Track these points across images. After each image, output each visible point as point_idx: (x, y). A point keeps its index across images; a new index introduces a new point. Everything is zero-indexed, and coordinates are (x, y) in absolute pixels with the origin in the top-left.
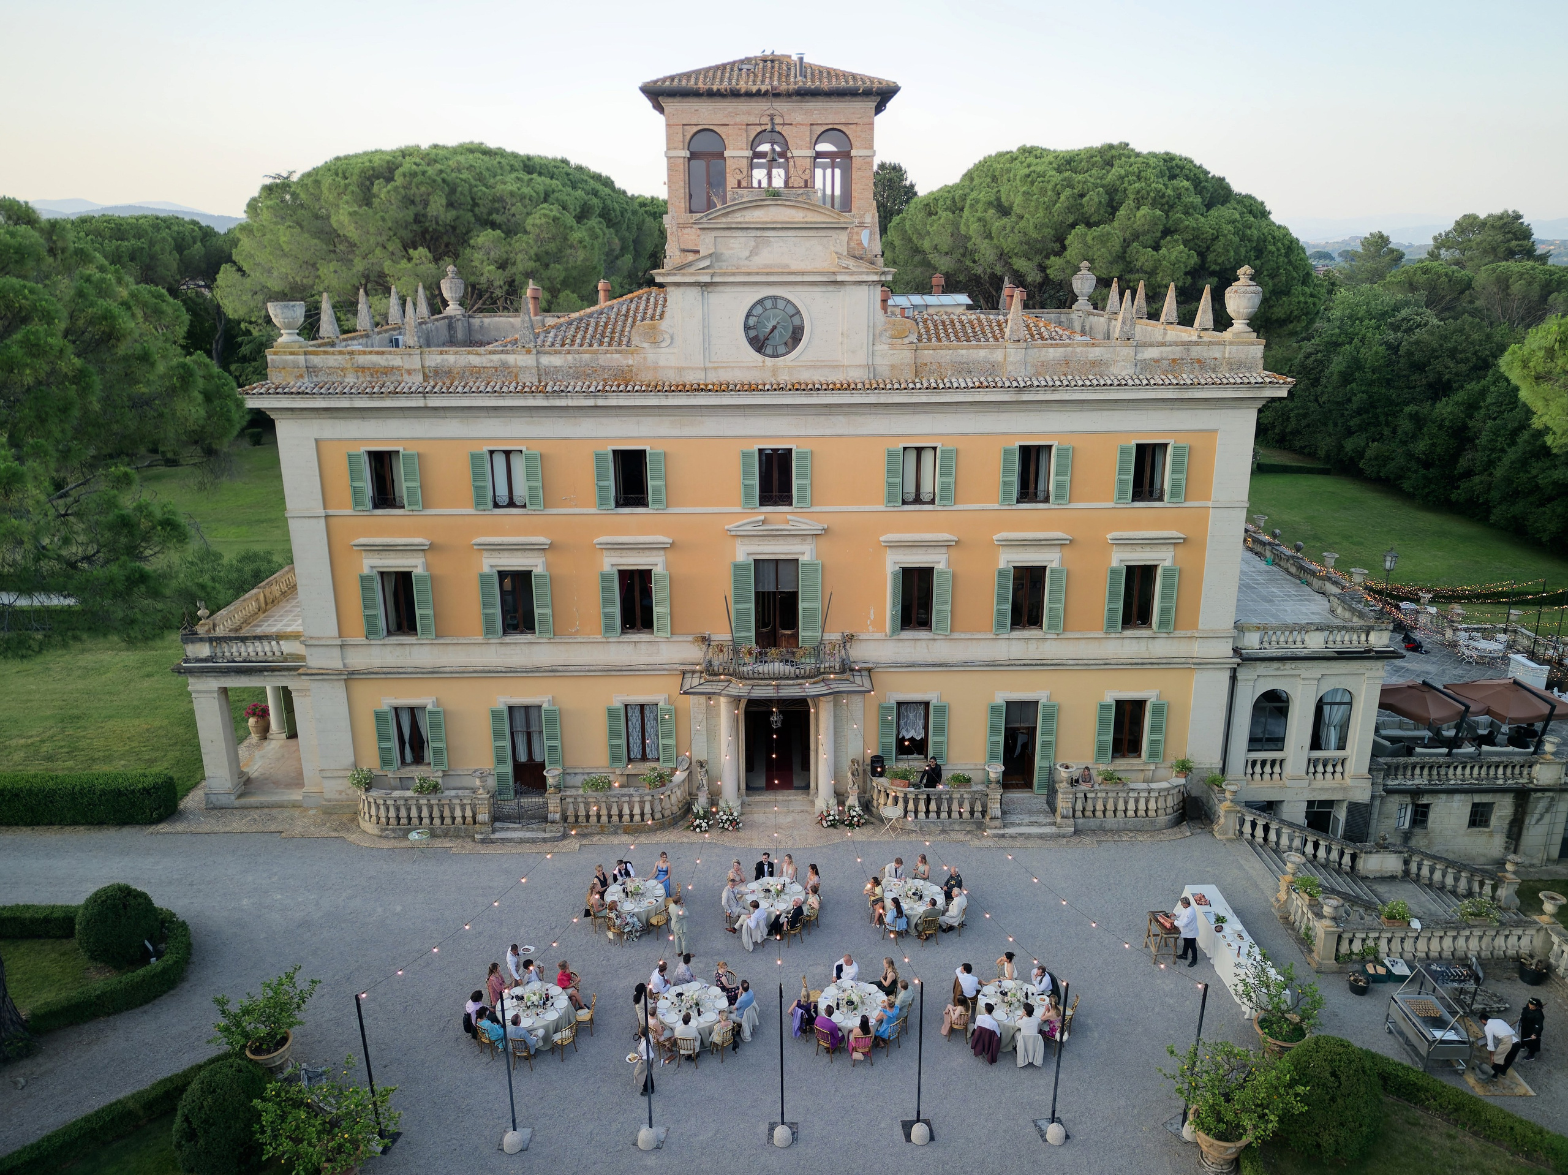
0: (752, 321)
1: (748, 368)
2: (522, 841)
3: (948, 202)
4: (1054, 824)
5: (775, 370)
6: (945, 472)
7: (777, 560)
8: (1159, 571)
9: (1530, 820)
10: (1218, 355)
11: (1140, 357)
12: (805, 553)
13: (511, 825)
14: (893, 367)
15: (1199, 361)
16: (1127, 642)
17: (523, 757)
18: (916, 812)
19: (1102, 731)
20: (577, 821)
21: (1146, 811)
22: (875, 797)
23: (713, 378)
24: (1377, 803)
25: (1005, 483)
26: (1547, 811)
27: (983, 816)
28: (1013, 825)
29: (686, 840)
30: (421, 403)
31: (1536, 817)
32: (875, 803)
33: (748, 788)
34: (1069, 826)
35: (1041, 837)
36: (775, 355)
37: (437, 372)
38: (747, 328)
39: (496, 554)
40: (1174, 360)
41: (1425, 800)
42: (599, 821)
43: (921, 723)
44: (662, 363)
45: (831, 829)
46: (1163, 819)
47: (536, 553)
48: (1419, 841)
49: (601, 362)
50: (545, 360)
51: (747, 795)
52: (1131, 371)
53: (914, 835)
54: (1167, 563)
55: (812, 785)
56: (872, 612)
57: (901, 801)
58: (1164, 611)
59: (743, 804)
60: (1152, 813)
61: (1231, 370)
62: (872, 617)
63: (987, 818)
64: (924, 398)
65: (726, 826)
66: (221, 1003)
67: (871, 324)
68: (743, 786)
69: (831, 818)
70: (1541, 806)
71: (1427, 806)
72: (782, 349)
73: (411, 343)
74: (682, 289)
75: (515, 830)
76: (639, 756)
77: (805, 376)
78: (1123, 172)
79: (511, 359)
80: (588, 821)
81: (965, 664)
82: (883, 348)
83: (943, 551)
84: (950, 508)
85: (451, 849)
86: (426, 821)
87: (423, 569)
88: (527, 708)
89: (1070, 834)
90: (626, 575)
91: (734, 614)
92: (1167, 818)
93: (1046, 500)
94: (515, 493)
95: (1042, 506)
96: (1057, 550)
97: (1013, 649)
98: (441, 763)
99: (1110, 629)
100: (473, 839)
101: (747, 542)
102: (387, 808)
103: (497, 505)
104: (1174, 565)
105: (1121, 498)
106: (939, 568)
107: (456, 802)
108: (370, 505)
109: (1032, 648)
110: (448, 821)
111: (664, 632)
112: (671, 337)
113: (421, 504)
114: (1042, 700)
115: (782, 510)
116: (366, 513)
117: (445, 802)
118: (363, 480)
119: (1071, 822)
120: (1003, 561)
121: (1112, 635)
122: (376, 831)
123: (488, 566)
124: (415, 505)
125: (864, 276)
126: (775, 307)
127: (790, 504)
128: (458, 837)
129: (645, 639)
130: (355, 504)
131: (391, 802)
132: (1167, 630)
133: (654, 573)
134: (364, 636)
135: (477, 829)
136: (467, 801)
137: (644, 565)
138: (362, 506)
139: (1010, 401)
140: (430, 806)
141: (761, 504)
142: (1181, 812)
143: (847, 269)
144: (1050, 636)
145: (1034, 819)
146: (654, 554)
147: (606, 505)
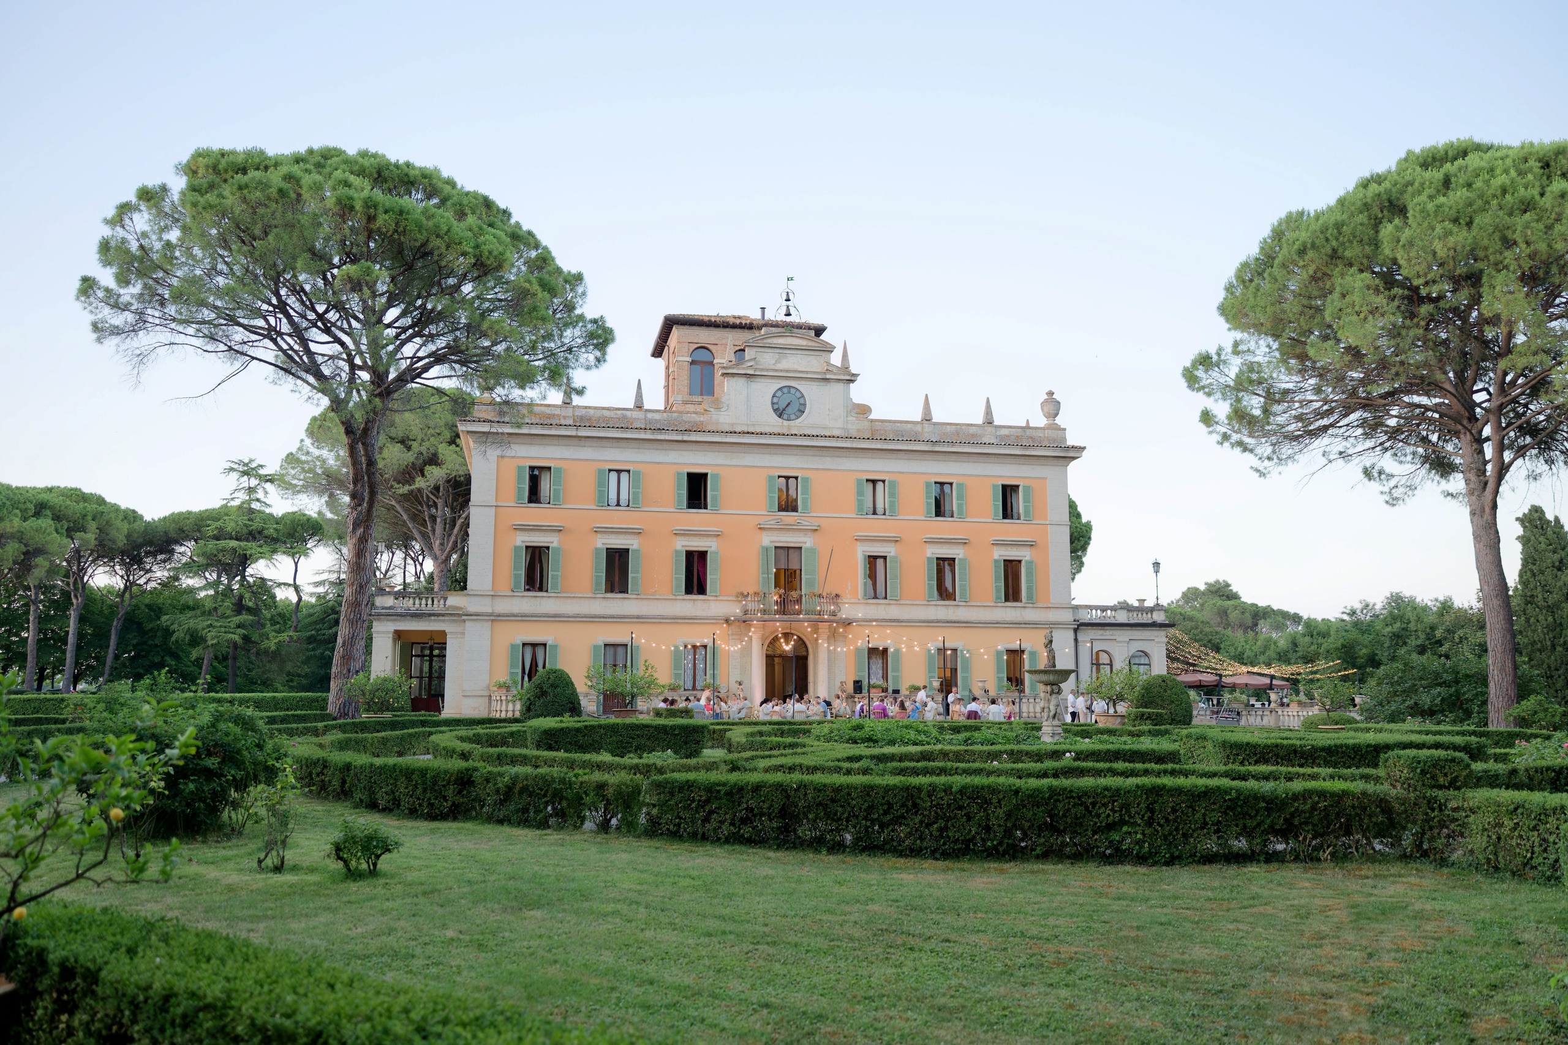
0: (776, 400)
1: (774, 425)
5: (789, 427)
6: (892, 495)
7: (788, 548)
8: (1023, 563)
10: (1041, 435)
11: (998, 433)
12: (807, 542)
14: (858, 430)
15: (1031, 437)
16: (1008, 610)
19: (999, 671)
23: (752, 428)
25: (927, 505)
30: (573, 433)
36: (788, 420)
37: (582, 418)
38: (773, 404)
39: (606, 536)
40: (1017, 436)
44: (721, 420)
47: (633, 537)
49: (684, 418)
52: (994, 441)
54: (1028, 558)
58: (1029, 588)
61: (1050, 442)
62: (851, 585)
64: (879, 446)
67: (845, 405)
72: (793, 417)
74: (735, 379)
76: (690, 684)
77: (808, 431)
79: (629, 414)
81: (908, 621)
82: (852, 419)
83: (893, 545)
84: (895, 518)
87: (556, 544)
88: (616, 646)
90: (691, 556)
91: (761, 582)
93: (952, 516)
94: (622, 497)
95: (949, 519)
96: (962, 548)
97: (939, 612)
99: (997, 601)
101: (770, 534)
103: (610, 504)
104: (1031, 561)
105: (996, 516)
106: (890, 555)
108: (527, 501)
109: (951, 612)
111: (713, 594)
112: (728, 406)
113: (561, 501)
114: (960, 648)
115: (792, 515)
116: (523, 505)
118: (524, 483)
120: (929, 554)
121: (999, 605)
123: (600, 545)
124: (557, 502)
125: (842, 376)
126: (789, 392)
127: (797, 511)
129: (700, 598)
130: (517, 499)
132: (1032, 603)
133: (709, 554)
134: (510, 590)
137: (703, 548)
138: (522, 501)
139: (928, 453)
141: (779, 511)
143: (832, 372)
144: (961, 605)
146: (710, 540)
147: (681, 507)
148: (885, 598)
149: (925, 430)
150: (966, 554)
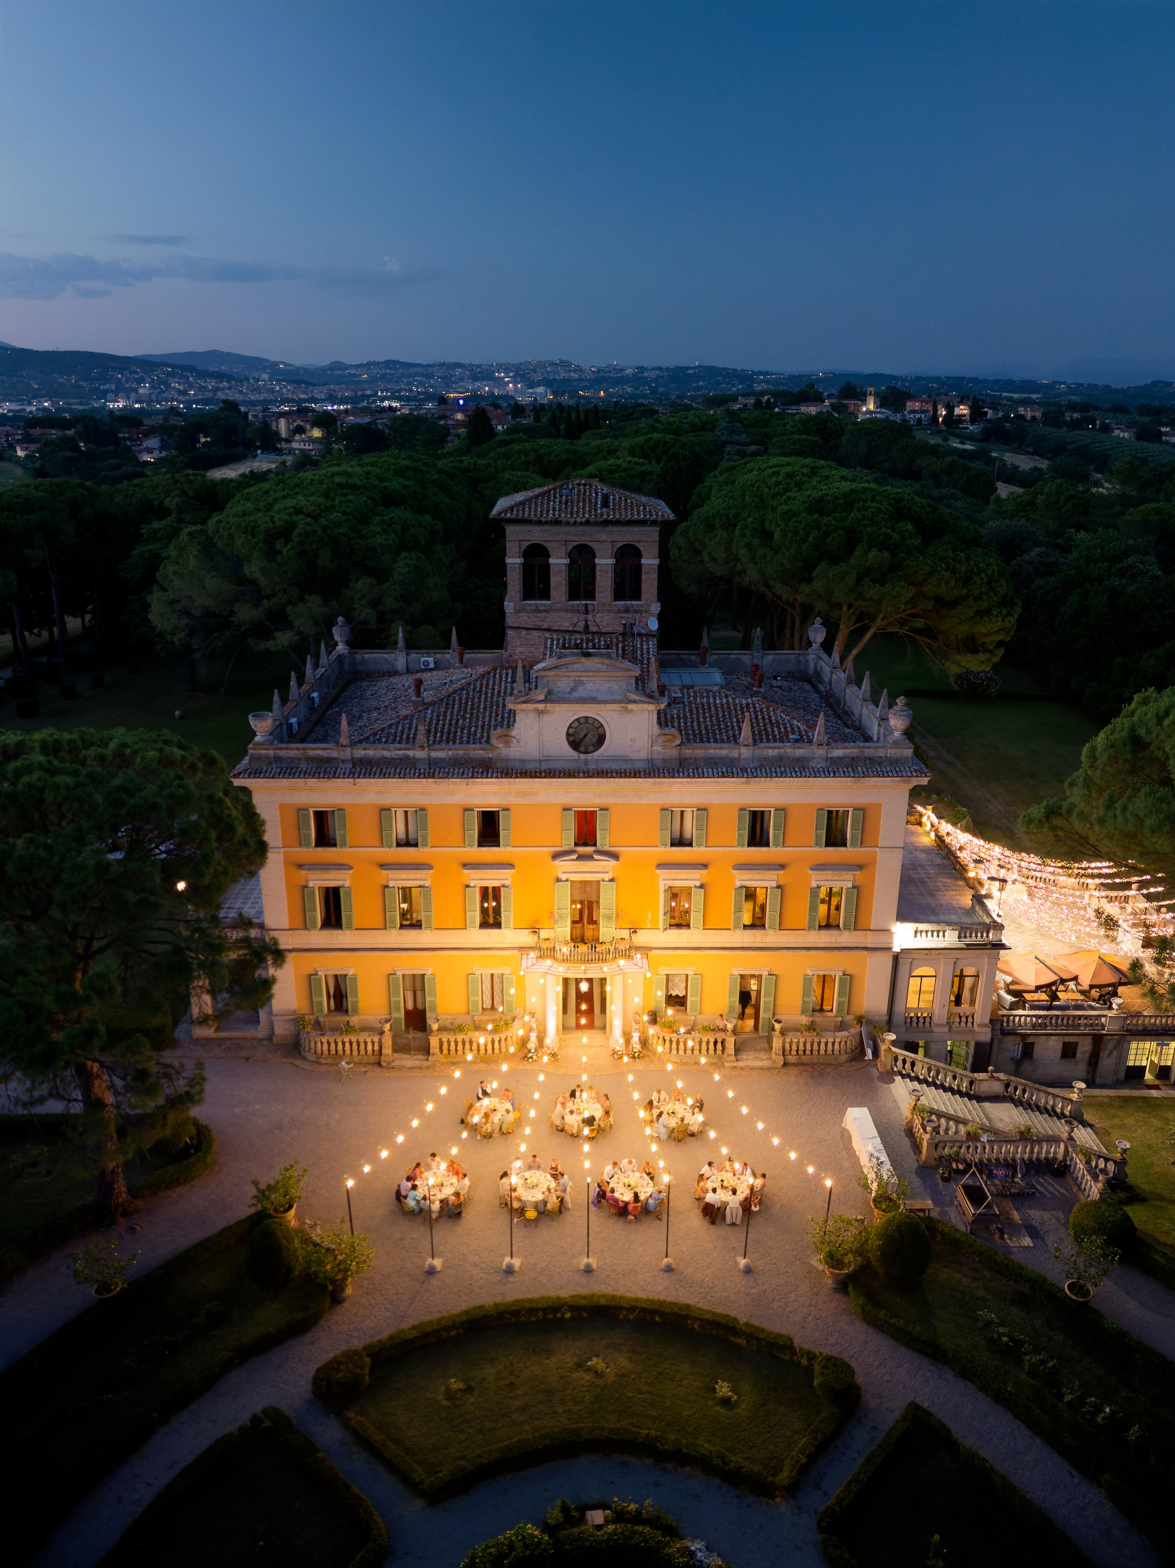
0: (571, 731)
1: (568, 760)
2: (412, 1068)
3: (724, 519)
4: (770, 1059)
5: (586, 762)
6: (699, 827)
7: (586, 882)
8: (844, 891)
9: (1104, 1054)
10: (882, 755)
11: (829, 755)
12: (605, 877)
13: (405, 1056)
14: (664, 760)
15: (869, 759)
16: (822, 936)
17: (410, 1006)
18: (678, 1050)
19: (805, 994)
20: (448, 1053)
21: (833, 1051)
22: (650, 1039)
23: (544, 766)
24: (996, 1042)
25: (740, 835)
26: (1115, 1048)
27: (723, 1053)
28: (743, 1060)
29: (522, 1067)
31: (1107, 1052)
32: (650, 1043)
33: (565, 1028)
34: (780, 1061)
35: (761, 1069)
36: (586, 752)
37: (361, 761)
38: (568, 735)
40: (853, 758)
41: (1031, 1040)
43: (684, 984)
44: (511, 756)
46: (844, 1057)
48: (1026, 1067)
49: (471, 755)
50: (434, 754)
51: (563, 1034)
52: (824, 765)
55: (608, 1027)
56: (650, 913)
57: (667, 1042)
58: (848, 917)
59: (560, 1040)
60: (836, 1052)
61: (891, 764)
63: (726, 1054)
66: (255, 1183)
67: (651, 736)
68: (561, 1028)
70: (1111, 1045)
71: (1033, 1044)
72: (591, 748)
73: (345, 743)
74: (525, 713)
75: (407, 1059)
76: (489, 1007)
77: (606, 766)
78: (860, 516)
79: (410, 753)
80: (456, 1053)
81: (711, 949)
82: (658, 748)
83: (698, 876)
84: (703, 849)
85: (366, 1072)
86: (348, 1052)
87: (347, 884)
88: (414, 975)
89: (780, 1066)
90: (484, 891)
91: (556, 916)
92: (847, 1056)
93: (767, 845)
94: (410, 837)
95: (764, 849)
96: (775, 877)
97: (746, 940)
98: (356, 1011)
99: (811, 927)
100: (379, 1064)
101: (565, 870)
102: (322, 1043)
103: (399, 845)
104: (854, 887)
105: (817, 844)
106: (695, 887)
107: (369, 1040)
108: (314, 844)
109: (758, 939)
110: (363, 1052)
111: (507, 927)
112: (518, 742)
113: (348, 844)
114: (765, 974)
115: (590, 849)
116: (310, 850)
117: (361, 1040)
118: (309, 829)
119: (781, 1058)
120: (738, 884)
121: (813, 932)
122: (314, 1059)
123: (391, 884)
124: (344, 845)
125: (646, 706)
126: (587, 722)
127: (595, 845)
128: (369, 1064)
129: (495, 932)
130: (303, 844)
131: (324, 1040)
132: (850, 929)
133: (502, 889)
134: (306, 928)
135: (383, 1058)
136: (376, 1039)
137: (496, 884)
138: (308, 845)
139: (743, 783)
140: (351, 1043)
141: (576, 844)
142: (858, 1051)
143: (635, 702)
144: (770, 932)
145: (757, 1055)
146: (503, 876)
147: (471, 846)
148: (688, 926)
149: (743, 757)
150: (780, 883)
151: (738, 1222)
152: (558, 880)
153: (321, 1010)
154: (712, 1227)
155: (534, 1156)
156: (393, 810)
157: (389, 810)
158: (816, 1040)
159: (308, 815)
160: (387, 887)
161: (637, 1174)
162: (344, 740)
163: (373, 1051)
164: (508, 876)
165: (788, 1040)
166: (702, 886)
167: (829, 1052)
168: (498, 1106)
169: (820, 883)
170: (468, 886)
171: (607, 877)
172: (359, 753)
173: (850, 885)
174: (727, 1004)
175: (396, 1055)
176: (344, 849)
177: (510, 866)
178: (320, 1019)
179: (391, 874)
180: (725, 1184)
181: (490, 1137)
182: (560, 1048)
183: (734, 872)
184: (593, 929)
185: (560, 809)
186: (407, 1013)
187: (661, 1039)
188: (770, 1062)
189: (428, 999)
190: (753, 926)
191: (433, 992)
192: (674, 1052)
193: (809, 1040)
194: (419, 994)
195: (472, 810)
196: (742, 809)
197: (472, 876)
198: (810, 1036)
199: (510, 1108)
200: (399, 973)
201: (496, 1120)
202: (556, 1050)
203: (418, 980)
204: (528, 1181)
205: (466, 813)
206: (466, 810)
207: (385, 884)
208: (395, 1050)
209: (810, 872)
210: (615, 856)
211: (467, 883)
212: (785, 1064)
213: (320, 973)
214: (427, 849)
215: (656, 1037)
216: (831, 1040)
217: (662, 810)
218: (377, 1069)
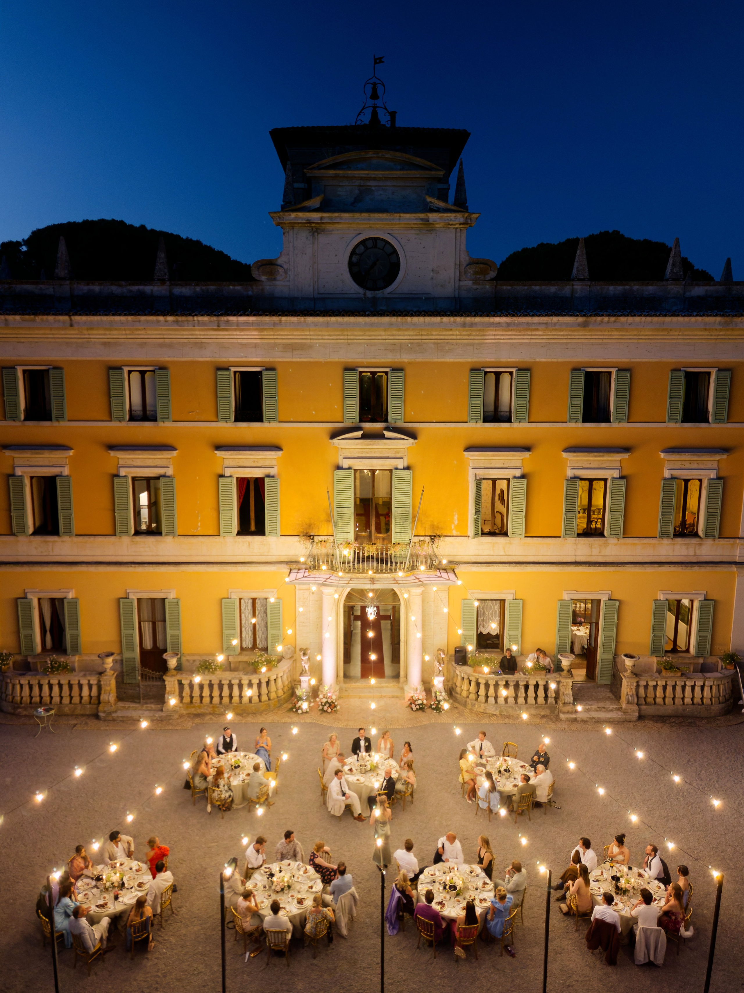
0: (355, 259)
4: (620, 709)
5: (374, 300)
6: (520, 393)
7: (373, 470)
8: (706, 484)
11: (688, 294)
12: (399, 464)
13: (132, 705)
14: (476, 300)
16: (678, 547)
17: (148, 645)
19: (656, 627)
20: (191, 702)
22: (458, 684)
23: (320, 307)
25: (572, 405)
27: (556, 702)
29: (289, 720)
32: (458, 689)
33: (346, 676)
34: (634, 711)
35: (610, 721)
36: (374, 289)
38: (351, 264)
39: (130, 461)
42: (211, 702)
43: (497, 620)
44: (277, 294)
45: (420, 713)
46: (716, 708)
47: (165, 461)
49: (225, 292)
50: (178, 290)
51: (345, 682)
53: (495, 718)
55: (402, 673)
56: (456, 517)
59: (341, 690)
60: (706, 700)
62: (456, 522)
63: (560, 703)
65: (325, 708)
67: (458, 263)
68: (341, 674)
69: (420, 702)
73: (62, 275)
74: (295, 230)
75: (135, 709)
76: (250, 646)
77: (400, 307)
79: (148, 289)
80: (201, 702)
82: (468, 283)
83: (519, 464)
84: (525, 425)
85: (75, 725)
86: (56, 699)
87: (66, 471)
88: (153, 600)
89: (635, 719)
90: (243, 483)
91: (336, 517)
92: (721, 706)
93: (608, 420)
94: (148, 408)
95: (603, 425)
96: (617, 465)
97: (579, 553)
98: (76, 649)
99: (663, 535)
100: (96, 716)
101: (348, 454)
102: (21, 686)
103: (132, 418)
104: (719, 478)
105: (672, 419)
106: (515, 477)
107: (84, 682)
108: (22, 417)
109: (595, 552)
110: (76, 700)
111: (274, 533)
112: (286, 272)
113: (67, 415)
114: (604, 599)
115: (378, 426)
116: (18, 424)
117: (75, 682)
118: (16, 395)
119: (635, 707)
120: (570, 473)
121: (666, 541)
122: (10, 709)
123: (123, 472)
124: (60, 417)
125: (452, 215)
126: (375, 246)
127: (386, 421)
128: (83, 715)
129: (257, 539)
130: (8, 415)
131: (24, 681)
132: (713, 536)
133: (266, 480)
134: (12, 534)
135: (101, 708)
136: (94, 681)
137: (257, 473)
138: (15, 418)
139: (580, 325)
140: (60, 686)
141: (361, 420)
142: (732, 701)
143: (438, 210)
144: (613, 541)
145: (601, 705)
146: (267, 463)
147: (226, 420)
148: (505, 534)
149: (577, 295)
150: (625, 473)
151: (660, 961)
152: (339, 468)
153: (31, 647)
154: (609, 969)
155: (288, 835)
156: (126, 369)
157: (119, 368)
158: (680, 683)
159: (15, 374)
160: (117, 476)
161: (466, 868)
162: (61, 272)
163: (90, 697)
164: (274, 462)
165: (643, 683)
166: (523, 477)
167: (697, 700)
168: (244, 762)
169: (676, 473)
170: (222, 476)
171: (401, 464)
172: (83, 288)
173: (713, 475)
174: (556, 641)
175: (120, 704)
176: (62, 423)
177: (278, 448)
178: (30, 659)
179: (123, 457)
180: (623, 883)
181: (228, 809)
182: (340, 698)
183: (564, 455)
184: (384, 539)
185: (340, 370)
186: (143, 652)
187: (473, 684)
188: (620, 713)
189: (169, 632)
190: (588, 533)
191: (177, 625)
192: (491, 700)
193: (670, 683)
194: (159, 625)
195: (227, 369)
196: (576, 369)
197: (227, 463)
198: (671, 679)
199: (262, 766)
200: (133, 597)
201: (236, 782)
202: (334, 697)
203: (158, 606)
204: (275, 879)
205: (219, 373)
206: (219, 369)
207: (115, 472)
208: (120, 698)
209: (662, 455)
210: (412, 435)
211: (220, 472)
212: (641, 717)
213: (29, 596)
214: (168, 424)
215: (466, 682)
216: (699, 683)
217: (473, 370)
218: (93, 722)
